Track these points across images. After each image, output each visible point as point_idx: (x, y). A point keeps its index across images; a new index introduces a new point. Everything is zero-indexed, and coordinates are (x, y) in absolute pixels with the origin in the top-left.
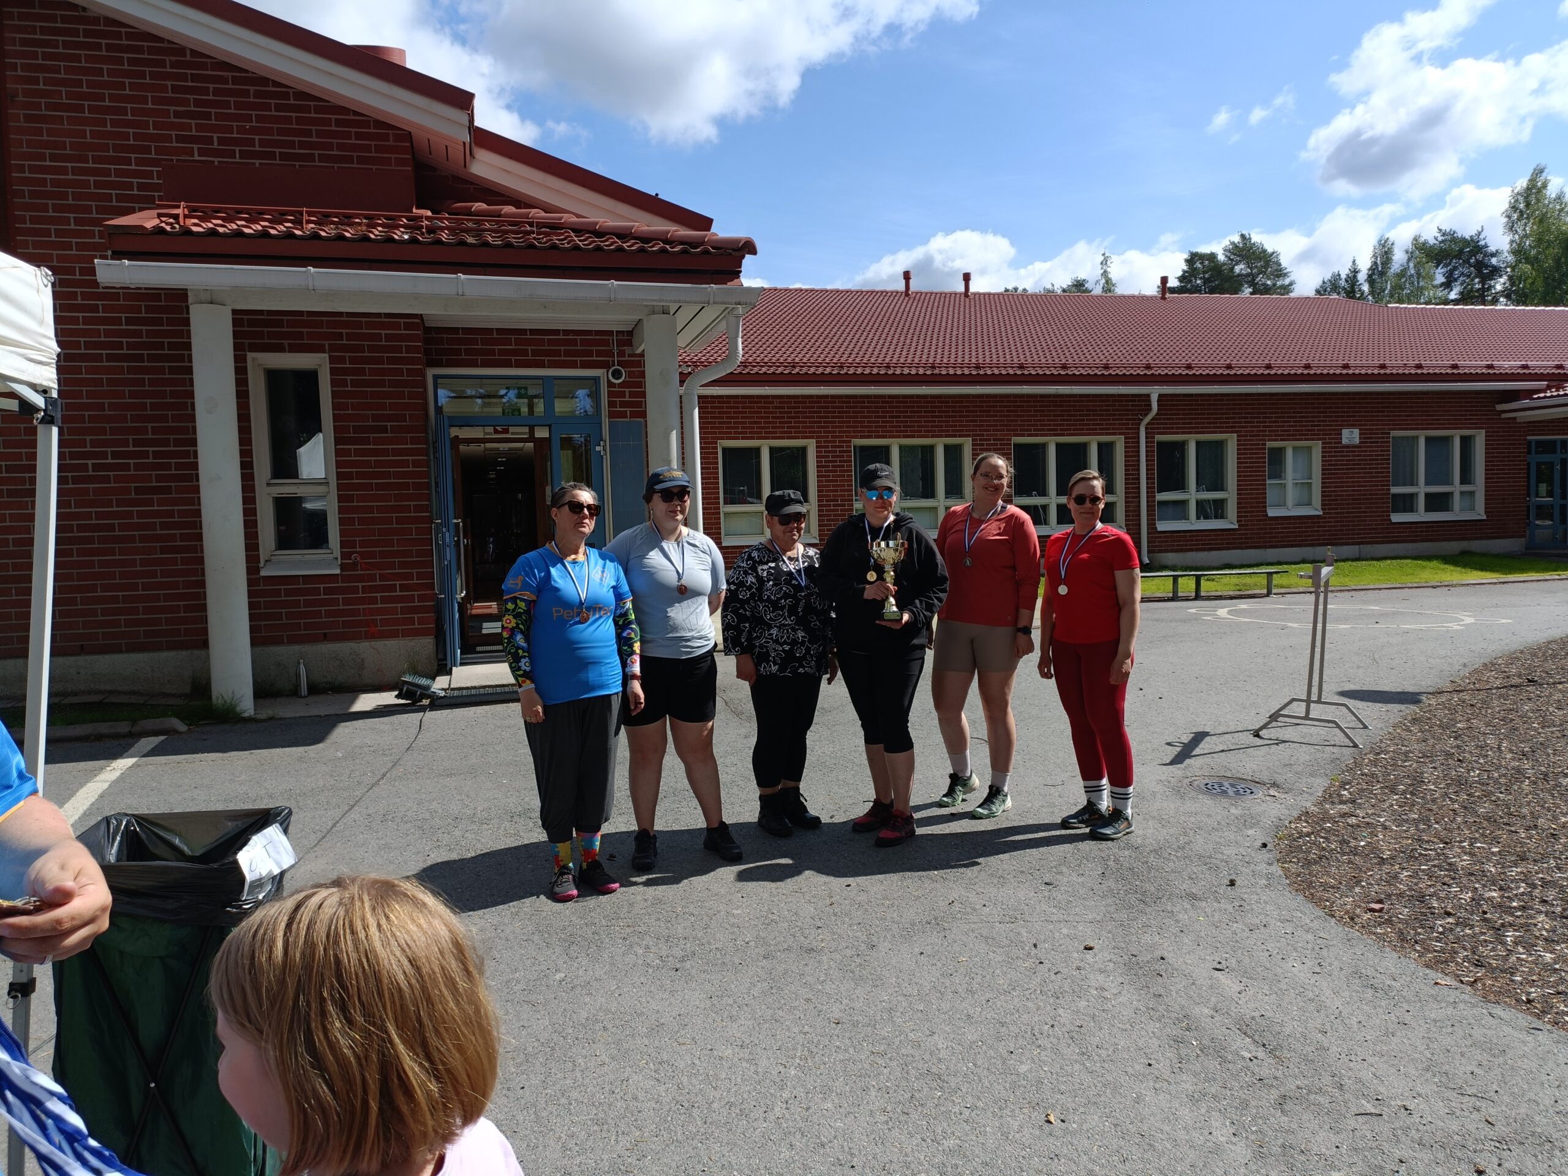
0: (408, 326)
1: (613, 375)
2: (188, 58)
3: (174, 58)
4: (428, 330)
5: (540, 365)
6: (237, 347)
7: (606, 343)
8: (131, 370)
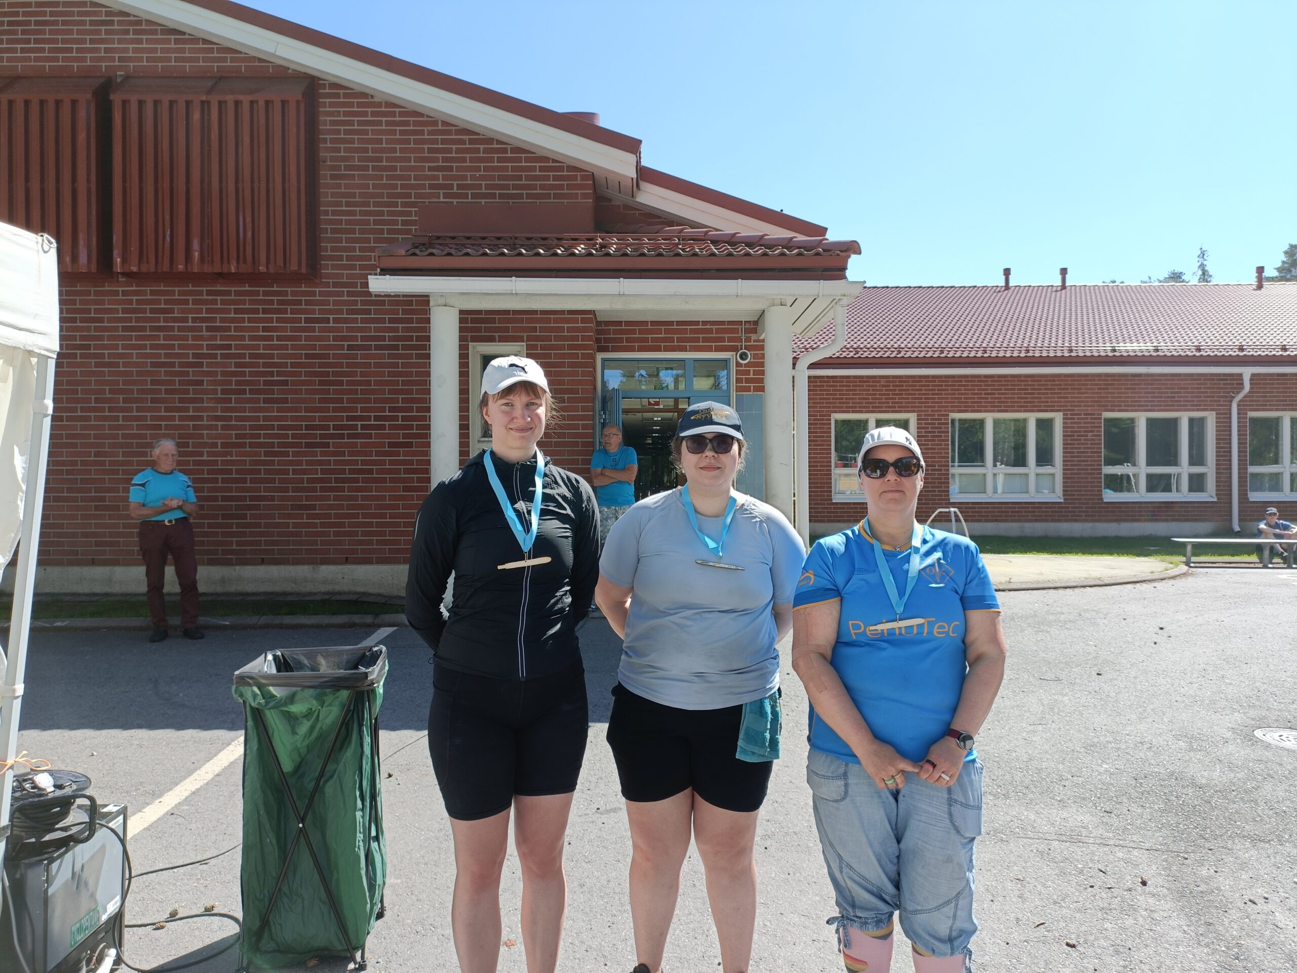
0: (584, 321)
1: (742, 358)
2: (440, 127)
3: (430, 128)
4: (599, 323)
5: (683, 349)
6: (462, 339)
7: (736, 331)
8: (390, 356)
